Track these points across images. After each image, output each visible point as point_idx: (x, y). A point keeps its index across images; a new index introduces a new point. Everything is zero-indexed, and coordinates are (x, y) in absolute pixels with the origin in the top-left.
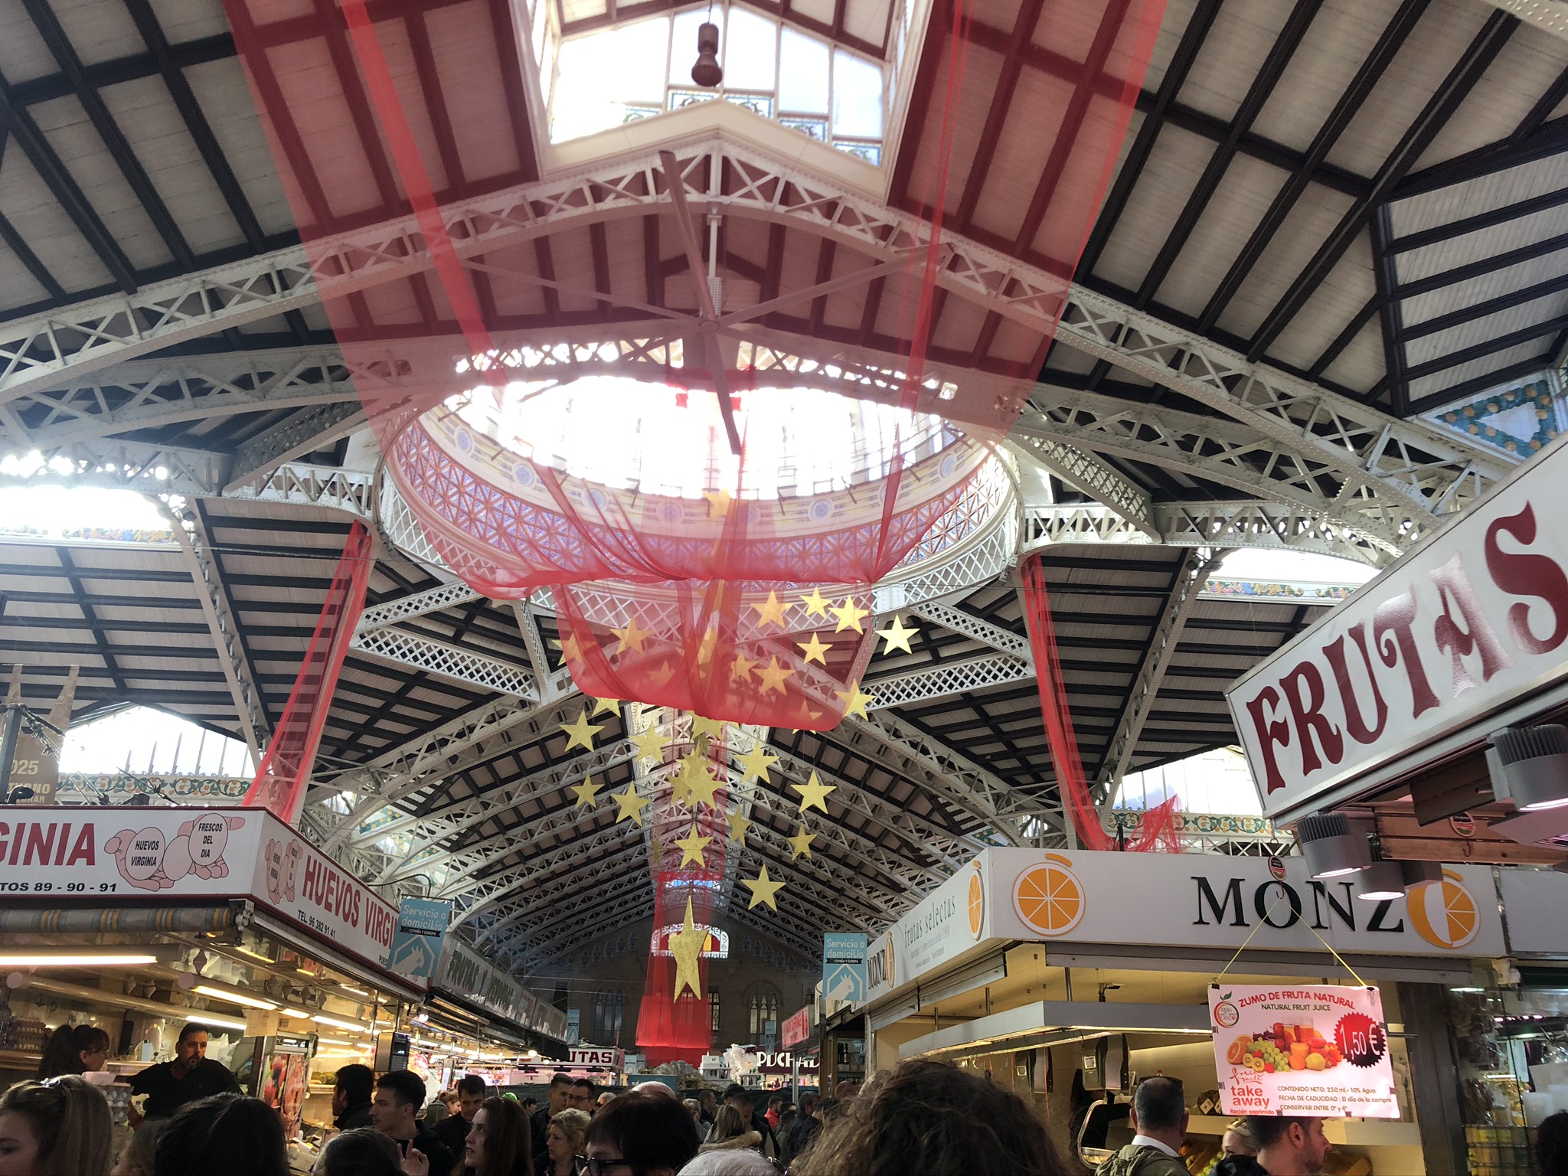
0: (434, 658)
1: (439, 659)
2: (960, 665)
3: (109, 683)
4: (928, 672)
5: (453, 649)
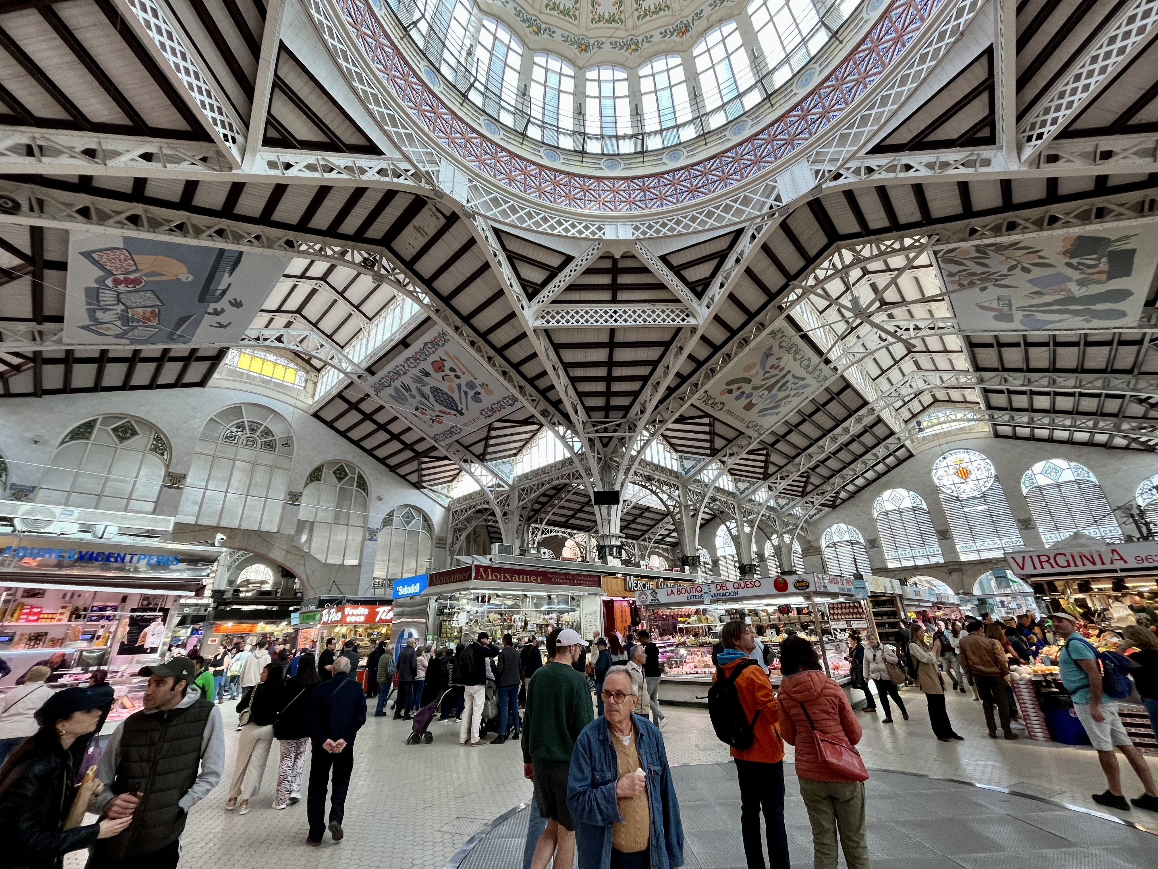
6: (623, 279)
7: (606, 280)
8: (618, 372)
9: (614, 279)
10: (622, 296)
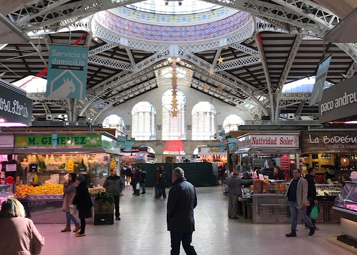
0: (107, 62)
1: (108, 62)
2: (242, 59)
3: (27, 71)
4: (234, 61)
5: (111, 60)
6: (117, 52)
7: (112, 51)
8: (98, 74)
9: (115, 51)
10: (115, 56)
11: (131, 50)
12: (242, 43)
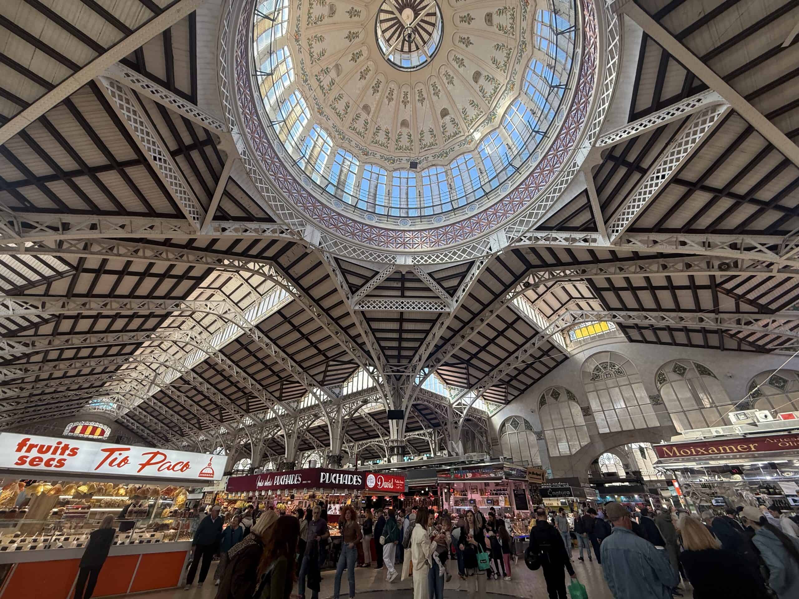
11: (430, 274)
12: (634, 116)
